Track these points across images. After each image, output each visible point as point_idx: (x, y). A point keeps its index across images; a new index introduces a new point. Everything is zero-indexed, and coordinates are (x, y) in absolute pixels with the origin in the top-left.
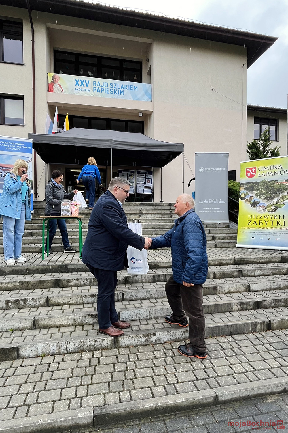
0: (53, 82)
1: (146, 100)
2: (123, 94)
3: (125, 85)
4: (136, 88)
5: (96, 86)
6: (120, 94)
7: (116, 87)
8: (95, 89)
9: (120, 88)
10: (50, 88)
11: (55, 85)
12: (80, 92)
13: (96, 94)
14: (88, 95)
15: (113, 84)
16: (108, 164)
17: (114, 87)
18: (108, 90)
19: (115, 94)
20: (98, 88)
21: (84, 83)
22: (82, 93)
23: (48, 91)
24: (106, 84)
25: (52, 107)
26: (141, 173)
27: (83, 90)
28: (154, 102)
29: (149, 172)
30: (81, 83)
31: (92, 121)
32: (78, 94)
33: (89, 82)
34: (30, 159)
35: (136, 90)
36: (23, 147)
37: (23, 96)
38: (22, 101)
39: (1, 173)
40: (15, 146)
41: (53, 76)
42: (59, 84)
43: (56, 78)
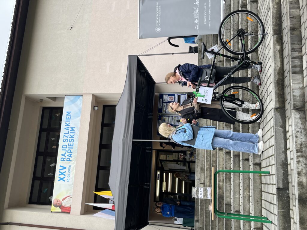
0: (61, 207)
2: (75, 128)
3: (65, 125)
4: (68, 113)
5: (65, 158)
6: (74, 131)
7: (66, 135)
8: (68, 159)
9: (68, 131)
10: (66, 210)
11: (63, 205)
12: (71, 176)
13: (74, 159)
14: (75, 168)
15: (64, 139)
16: (151, 148)
17: (67, 138)
18: (70, 145)
19: (74, 137)
20: (68, 155)
21: (62, 171)
23: (69, 213)
24: (64, 147)
25: (87, 210)
26: (161, 108)
27: (69, 173)
28: (83, 93)
29: (160, 98)
30: (62, 175)
31: (101, 165)
32: (74, 179)
33: (61, 165)
35: (70, 114)
41: (54, 206)
42: (63, 200)
43: (56, 203)
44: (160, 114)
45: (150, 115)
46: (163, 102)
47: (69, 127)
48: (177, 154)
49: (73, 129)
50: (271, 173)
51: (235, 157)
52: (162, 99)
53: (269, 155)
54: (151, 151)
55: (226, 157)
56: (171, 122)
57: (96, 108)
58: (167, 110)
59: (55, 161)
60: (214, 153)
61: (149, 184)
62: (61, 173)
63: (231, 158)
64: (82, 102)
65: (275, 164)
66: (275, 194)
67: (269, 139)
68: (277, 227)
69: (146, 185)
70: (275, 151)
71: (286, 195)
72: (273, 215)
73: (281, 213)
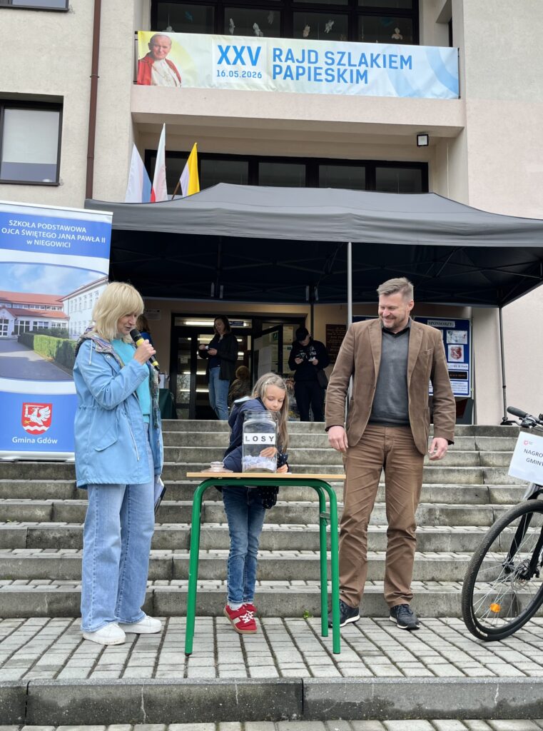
0: (151, 58)
1: (440, 96)
2: (366, 82)
3: (372, 55)
4: (407, 61)
5: (281, 60)
6: (357, 82)
7: (345, 60)
8: (278, 70)
9: (357, 64)
10: (142, 73)
11: (156, 64)
12: (233, 80)
13: (280, 85)
14: (256, 90)
15: (333, 54)
16: (317, 299)
17: (337, 61)
18: (318, 71)
19: (339, 81)
20: (289, 68)
21: (245, 55)
22: (237, 83)
23: (135, 82)
24: (313, 55)
25: (144, 131)
27: (240, 74)
28: (468, 100)
29: (457, 322)
30: (235, 55)
31: (262, 165)
32: (225, 88)
33: (261, 52)
34: (102, 276)
35: (406, 67)
36: (83, 238)
37: (61, 98)
38: (57, 114)
39: (6, 321)
40: (58, 236)
41: (152, 39)
42: (168, 62)
43: (161, 44)
46: (445, 330)
47: (367, 66)
49: (362, 78)
50: (337, 657)
52: (454, 326)
53: (390, 654)
54: (307, 299)
57: (423, 141)
59: (268, 32)
62: (239, 50)
64: (441, 98)
65: (375, 675)
66: (279, 671)
67: (439, 653)
68: (181, 675)
69: (219, 290)
70: (420, 679)
71: (286, 709)
72: (212, 660)
73: (230, 694)
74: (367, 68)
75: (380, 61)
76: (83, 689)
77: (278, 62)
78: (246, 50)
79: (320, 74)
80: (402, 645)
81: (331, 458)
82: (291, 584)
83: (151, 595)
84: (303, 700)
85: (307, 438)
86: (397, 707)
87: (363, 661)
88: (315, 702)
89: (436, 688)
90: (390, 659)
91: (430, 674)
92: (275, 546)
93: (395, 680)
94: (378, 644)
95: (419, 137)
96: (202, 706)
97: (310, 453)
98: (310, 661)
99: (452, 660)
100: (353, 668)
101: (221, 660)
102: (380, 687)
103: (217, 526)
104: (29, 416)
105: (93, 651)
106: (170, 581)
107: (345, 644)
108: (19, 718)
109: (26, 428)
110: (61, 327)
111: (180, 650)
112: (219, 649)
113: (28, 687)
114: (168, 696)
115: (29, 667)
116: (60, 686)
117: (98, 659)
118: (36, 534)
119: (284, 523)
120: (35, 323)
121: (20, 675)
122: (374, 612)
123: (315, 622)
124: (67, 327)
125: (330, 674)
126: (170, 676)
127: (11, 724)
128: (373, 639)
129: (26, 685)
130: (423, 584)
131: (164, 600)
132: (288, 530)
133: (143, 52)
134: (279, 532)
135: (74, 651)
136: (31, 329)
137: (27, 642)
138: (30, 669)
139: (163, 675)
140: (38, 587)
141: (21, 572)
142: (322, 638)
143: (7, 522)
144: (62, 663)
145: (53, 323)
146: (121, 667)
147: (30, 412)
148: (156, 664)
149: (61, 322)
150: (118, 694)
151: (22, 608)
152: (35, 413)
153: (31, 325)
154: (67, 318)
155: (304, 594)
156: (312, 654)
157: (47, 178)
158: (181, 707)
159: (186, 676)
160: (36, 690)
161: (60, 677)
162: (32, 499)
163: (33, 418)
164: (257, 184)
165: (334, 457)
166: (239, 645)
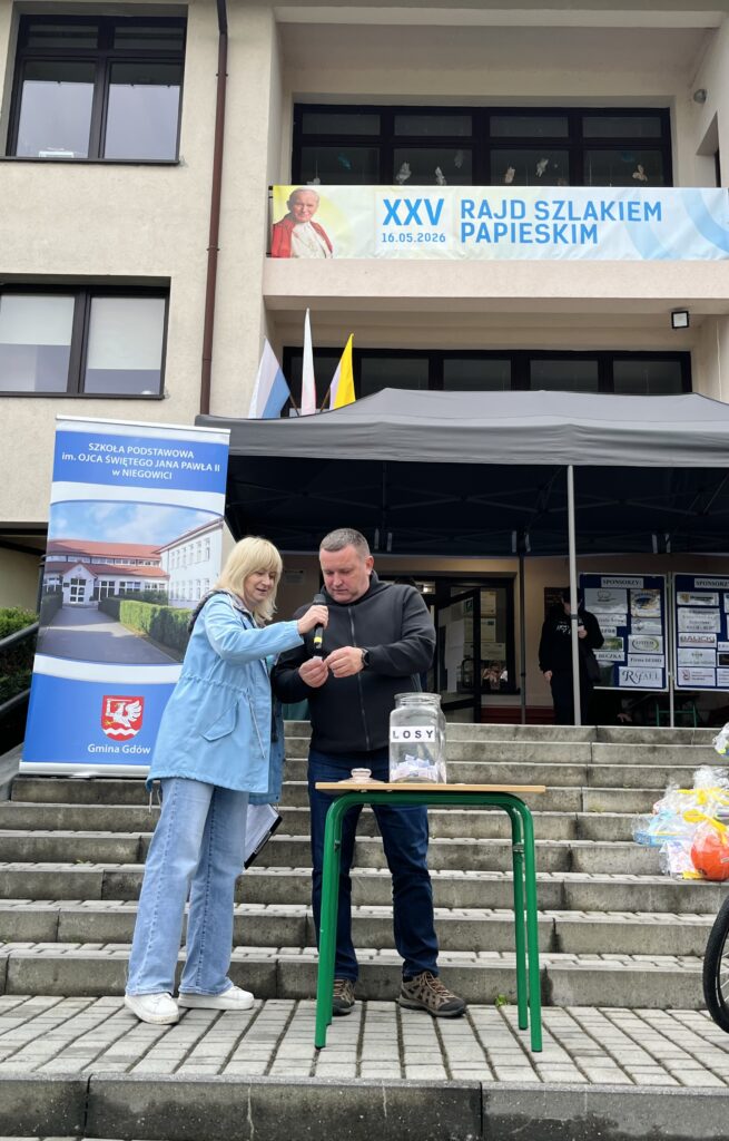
0: (293, 218)
1: (705, 256)
2: (595, 241)
3: (603, 203)
4: (654, 210)
5: (472, 216)
6: (583, 241)
7: (564, 212)
8: (468, 229)
9: (582, 217)
10: (277, 242)
11: (298, 229)
12: (406, 246)
13: (471, 250)
14: (437, 258)
15: (546, 204)
16: (529, 550)
17: (552, 214)
18: (526, 229)
19: (556, 241)
20: (483, 226)
21: (422, 211)
22: (413, 251)
23: (269, 254)
24: (518, 207)
25: (281, 319)
26: (696, 586)
27: (415, 237)
30: (407, 212)
31: (448, 364)
32: (397, 257)
33: (444, 206)
34: (214, 518)
35: (653, 218)
36: (189, 466)
37: (168, 280)
38: (163, 302)
39: (83, 582)
40: (155, 463)
41: (292, 196)
42: (313, 224)
43: (304, 201)
44: (670, 584)
45: (661, 543)
46: (721, 592)
47: (596, 219)
48: (503, 657)
49: (589, 236)
50: (537, 1057)
51: (559, 889)
53: (617, 1055)
54: (514, 550)
55: (549, 849)
56: (639, 629)
57: (680, 321)
58: (686, 609)
59: (454, 178)
60: (556, 800)
61: (389, 548)
62: (413, 206)
63: (550, 872)
64: (707, 259)
65: (589, 1081)
66: (448, 1072)
67: (692, 1055)
68: (306, 1073)
69: (386, 539)
70: (656, 1088)
71: (457, 1127)
72: (353, 1056)
73: (374, 1101)
74: (596, 222)
75: (615, 212)
76: (166, 1088)
77: (468, 219)
78: (423, 204)
79: (529, 233)
80: (638, 1044)
81: (544, 777)
82: (478, 956)
83: (274, 967)
84: (482, 1114)
85: (510, 748)
86: (622, 1129)
87: (575, 1063)
88: (500, 1118)
89: (681, 1102)
90: (616, 1061)
91: (674, 1082)
92: (457, 902)
93: (620, 1089)
94: (602, 1041)
95: (675, 316)
96: (334, 1117)
97: (513, 769)
98: (496, 1060)
99: (709, 1065)
100: (557, 1071)
101: (364, 1056)
102: (597, 1098)
103: (372, 871)
104: (112, 715)
105: (184, 1039)
106: (303, 948)
107: (551, 1039)
108: (77, 1127)
109: (107, 732)
110: (158, 589)
111: (308, 1041)
112: (365, 1042)
113: (89, 1081)
114: (285, 1101)
115: (94, 1056)
116: (134, 1083)
117: (190, 1050)
118: (115, 879)
119: (471, 869)
120: (123, 584)
121: (80, 1067)
122: (602, 1000)
123: (512, 1012)
124: (166, 589)
125: (524, 1078)
126: (287, 1074)
127: (65, 1136)
128: (594, 1034)
129: (86, 1080)
130: (676, 960)
131: (292, 975)
132: (475, 878)
133: (280, 213)
134: (462, 881)
135: (158, 1040)
136: (116, 593)
137: (96, 1027)
138: (94, 1060)
139: (281, 1072)
140: (115, 954)
141: (92, 934)
142: (520, 1032)
143: (76, 863)
144: (140, 1053)
145: (146, 584)
146: (222, 1061)
147: (114, 709)
148: (273, 1058)
149: (157, 582)
150: (215, 1096)
151: (92, 983)
152: (120, 710)
153: (117, 587)
154: (167, 577)
155: (496, 969)
156: (500, 1051)
157: (148, 389)
158: (304, 1118)
159: (312, 1075)
160: (100, 1087)
161: (135, 1070)
162: (113, 832)
163: (118, 717)
164: (440, 388)
165: (549, 775)
166: (395, 1037)
